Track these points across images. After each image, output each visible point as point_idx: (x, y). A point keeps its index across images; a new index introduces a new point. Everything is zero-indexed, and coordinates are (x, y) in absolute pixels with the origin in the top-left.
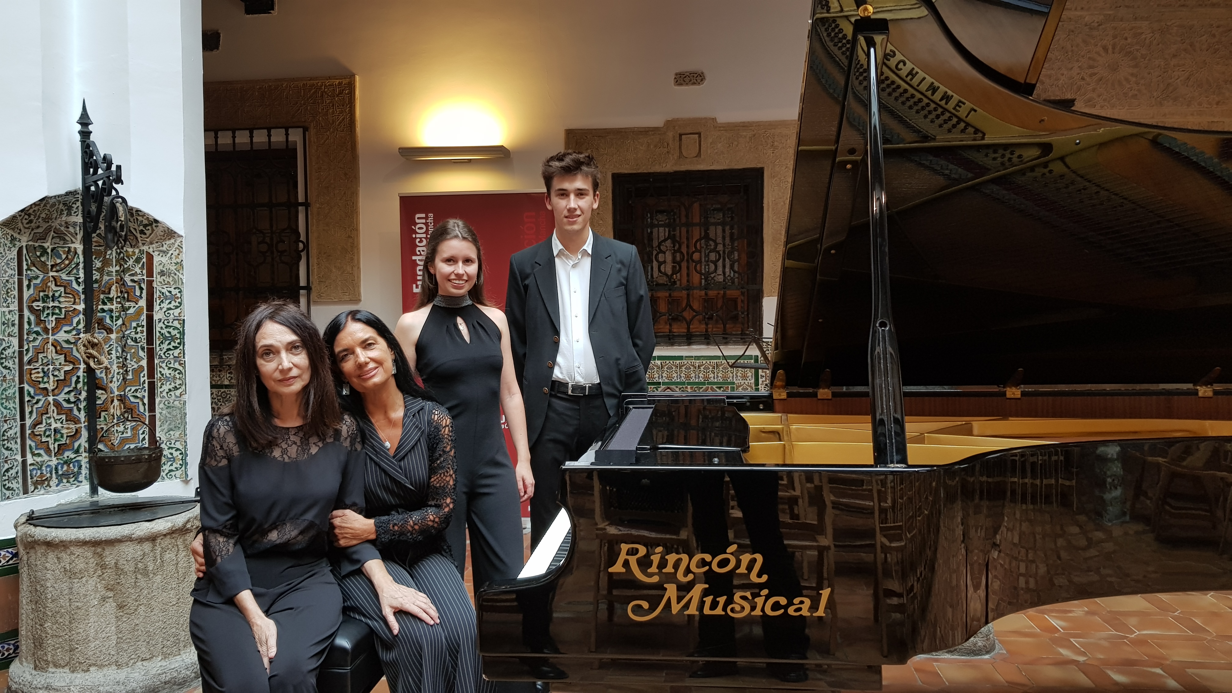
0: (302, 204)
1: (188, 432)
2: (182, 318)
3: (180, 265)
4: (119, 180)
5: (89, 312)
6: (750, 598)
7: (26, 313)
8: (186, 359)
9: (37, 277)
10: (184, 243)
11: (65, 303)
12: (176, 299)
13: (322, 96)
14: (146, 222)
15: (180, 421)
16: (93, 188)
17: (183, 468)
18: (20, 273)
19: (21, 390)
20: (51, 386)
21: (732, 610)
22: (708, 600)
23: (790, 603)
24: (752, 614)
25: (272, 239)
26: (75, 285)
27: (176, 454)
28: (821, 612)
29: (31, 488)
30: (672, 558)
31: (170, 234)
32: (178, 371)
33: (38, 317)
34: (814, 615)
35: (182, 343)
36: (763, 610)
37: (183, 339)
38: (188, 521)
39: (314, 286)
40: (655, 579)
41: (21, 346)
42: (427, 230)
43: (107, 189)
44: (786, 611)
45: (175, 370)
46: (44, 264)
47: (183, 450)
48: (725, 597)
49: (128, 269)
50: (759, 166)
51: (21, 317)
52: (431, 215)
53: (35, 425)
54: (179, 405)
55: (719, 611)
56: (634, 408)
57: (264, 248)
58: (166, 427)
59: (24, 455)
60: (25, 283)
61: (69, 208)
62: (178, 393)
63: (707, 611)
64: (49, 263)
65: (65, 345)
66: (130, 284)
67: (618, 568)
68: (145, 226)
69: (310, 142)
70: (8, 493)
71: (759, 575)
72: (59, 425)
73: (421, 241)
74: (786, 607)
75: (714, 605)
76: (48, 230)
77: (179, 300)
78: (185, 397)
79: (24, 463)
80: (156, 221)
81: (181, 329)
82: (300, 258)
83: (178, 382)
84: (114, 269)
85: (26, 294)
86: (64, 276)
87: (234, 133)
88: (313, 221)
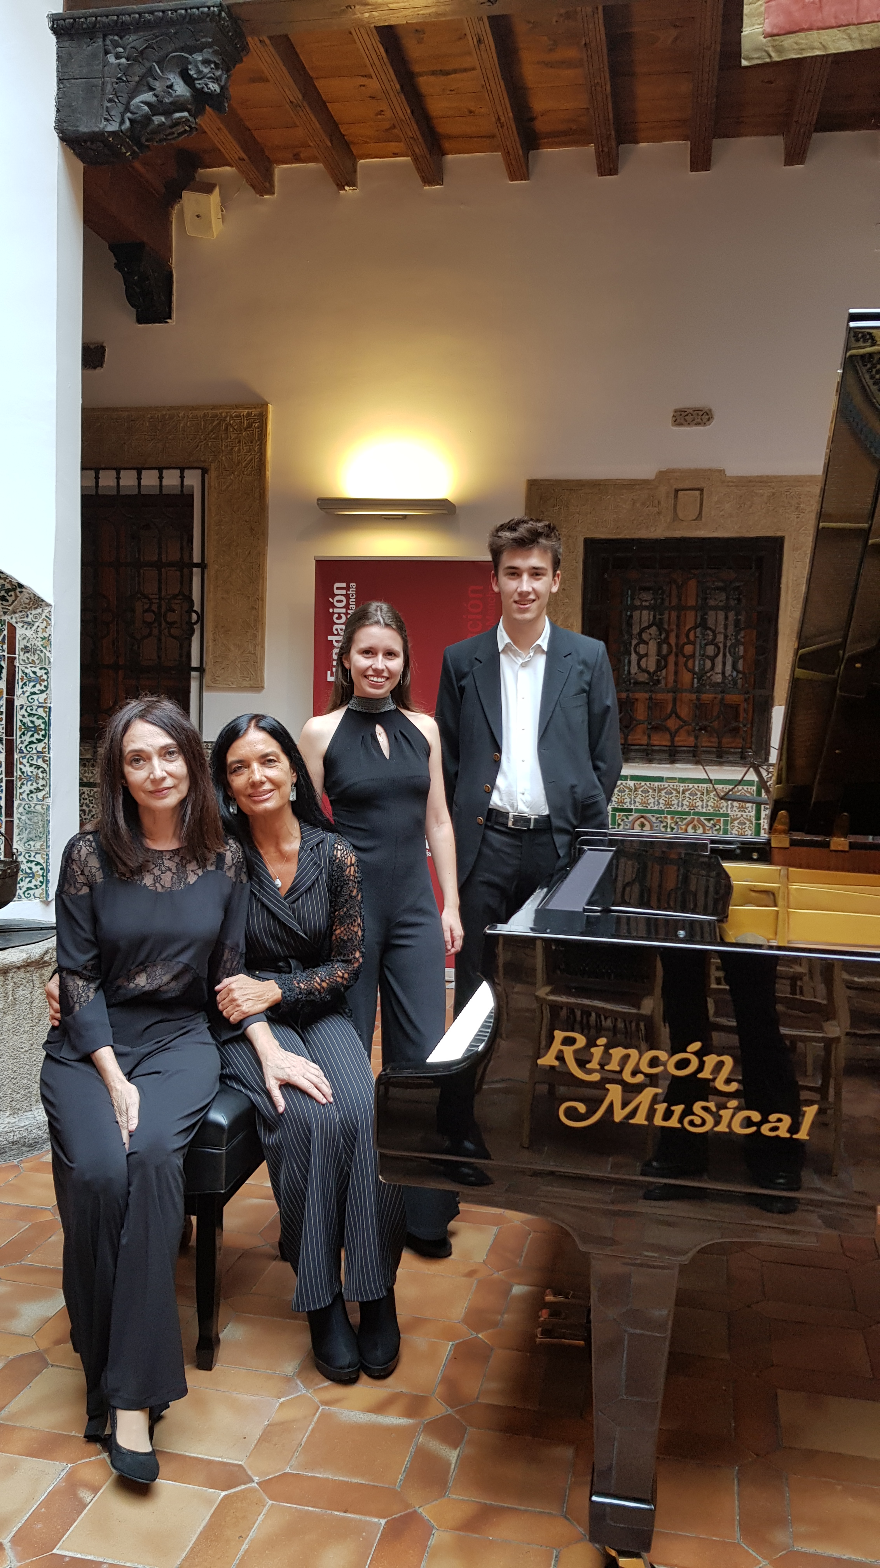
0: (197, 565)
1: (50, 843)
2: (48, 705)
3: (47, 640)
6: (714, 1109)
8: (51, 755)
10: (52, 613)
12: (42, 682)
13: (226, 429)
14: (9, 587)
15: (41, 829)
17: (44, 886)
21: (692, 1123)
22: (661, 1108)
23: (765, 1120)
24: (716, 1129)
25: (160, 607)
27: (36, 869)
28: (802, 1135)
30: (618, 1053)
31: (37, 602)
32: (41, 770)
34: (795, 1136)
35: (47, 735)
36: (729, 1126)
37: (49, 730)
38: (46, 952)
39: (208, 667)
40: (596, 1077)
42: (348, 604)
44: (758, 1130)
45: (38, 767)
47: (44, 865)
48: (682, 1107)
50: (779, 534)
52: (353, 585)
54: (41, 810)
55: (673, 1123)
56: (589, 849)
57: (150, 617)
58: (25, 835)
62: (40, 795)
63: (658, 1121)
67: (548, 1060)
68: (8, 591)
69: (210, 487)
71: (728, 1081)
73: (339, 618)
74: (759, 1125)
75: (668, 1115)
77: (46, 683)
78: (49, 801)
80: (20, 586)
81: (47, 719)
82: (192, 632)
83: (41, 782)
87: (118, 474)
88: (210, 587)
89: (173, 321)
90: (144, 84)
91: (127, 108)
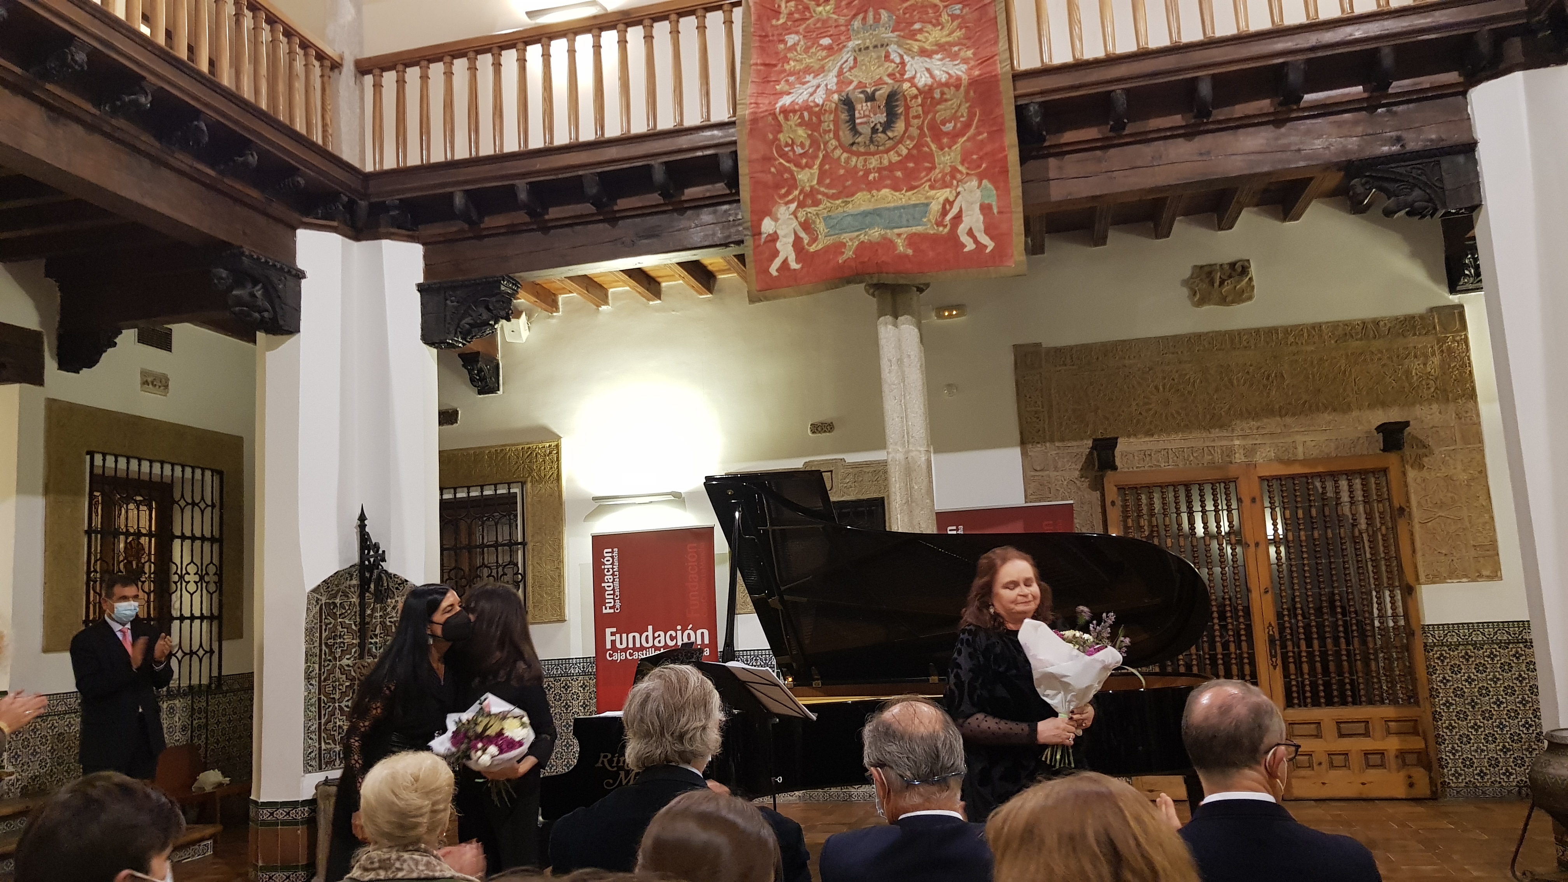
0: (520, 544)
4: (384, 560)
5: (362, 646)
7: (324, 647)
9: (331, 623)
11: (348, 639)
13: (536, 456)
14: (399, 582)
16: (367, 563)
18: (321, 622)
19: (319, 699)
20: (337, 697)
25: (497, 573)
26: (354, 627)
29: (324, 766)
33: (331, 650)
40: (615, 769)
41: (320, 670)
42: (613, 562)
43: (376, 565)
46: (335, 613)
49: (388, 614)
51: (321, 650)
52: (616, 550)
53: (326, 723)
59: (320, 744)
60: (324, 627)
61: (351, 576)
64: (338, 613)
65: (346, 668)
67: (599, 765)
68: (399, 584)
69: (527, 493)
70: (310, 768)
72: (341, 723)
73: (608, 571)
76: (338, 591)
79: (320, 748)
80: (406, 581)
84: (378, 615)
85: (324, 636)
86: (347, 622)
87: (469, 489)
88: (529, 556)
89: (500, 392)
90: (466, 314)
91: (458, 326)
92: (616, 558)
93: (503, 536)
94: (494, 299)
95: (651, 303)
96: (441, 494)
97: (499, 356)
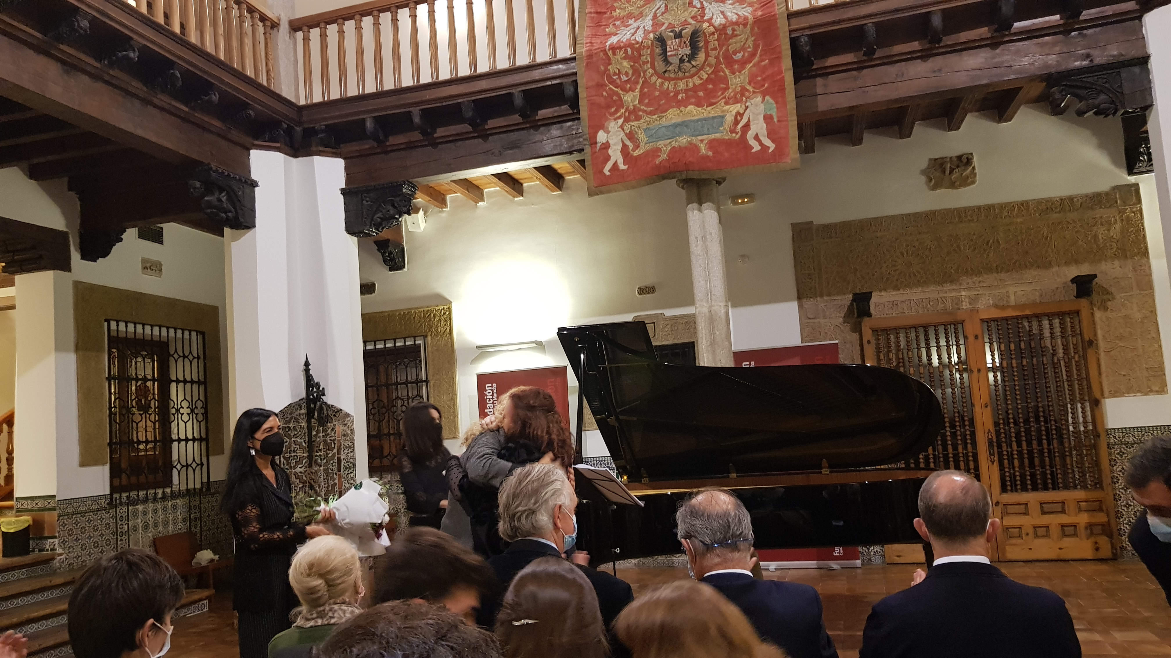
2: (355, 456)
3: (352, 431)
4: (324, 395)
5: (310, 457)
7: (282, 459)
10: (355, 420)
11: (299, 453)
12: (351, 448)
13: (434, 316)
14: (336, 411)
16: (311, 397)
26: (304, 444)
31: (348, 415)
33: (287, 461)
35: (354, 470)
43: (318, 399)
46: (290, 435)
49: (328, 434)
52: (495, 385)
61: (301, 407)
64: (292, 434)
65: (300, 474)
66: (329, 441)
68: (335, 413)
69: (428, 344)
76: (291, 418)
77: (353, 448)
80: (341, 410)
84: (321, 435)
86: (299, 440)
88: (431, 391)
89: (406, 269)
90: (377, 211)
91: (372, 220)
92: (495, 391)
93: (412, 376)
94: (398, 199)
95: (516, 199)
96: (365, 346)
97: (404, 242)
